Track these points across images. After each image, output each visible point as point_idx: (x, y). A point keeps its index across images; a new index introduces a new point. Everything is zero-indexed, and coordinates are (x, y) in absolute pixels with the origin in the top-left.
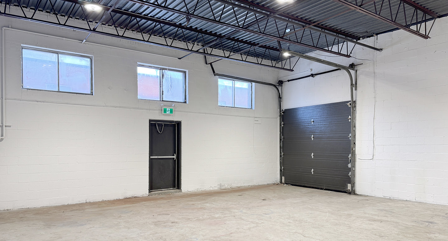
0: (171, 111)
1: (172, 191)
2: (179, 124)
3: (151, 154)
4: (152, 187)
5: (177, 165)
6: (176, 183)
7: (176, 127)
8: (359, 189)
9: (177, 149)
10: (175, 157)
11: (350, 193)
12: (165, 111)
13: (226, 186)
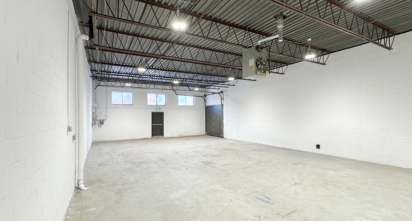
0: (159, 109)
1: (160, 136)
2: (163, 113)
3: (152, 124)
4: (153, 135)
5: (162, 128)
6: (162, 134)
7: (162, 114)
8: (225, 135)
9: (162, 122)
10: (162, 125)
11: (221, 137)
12: (157, 109)
13: (182, 135)
